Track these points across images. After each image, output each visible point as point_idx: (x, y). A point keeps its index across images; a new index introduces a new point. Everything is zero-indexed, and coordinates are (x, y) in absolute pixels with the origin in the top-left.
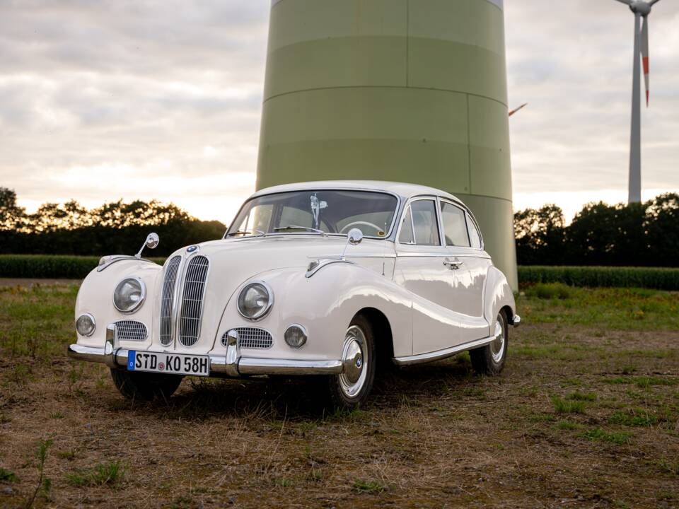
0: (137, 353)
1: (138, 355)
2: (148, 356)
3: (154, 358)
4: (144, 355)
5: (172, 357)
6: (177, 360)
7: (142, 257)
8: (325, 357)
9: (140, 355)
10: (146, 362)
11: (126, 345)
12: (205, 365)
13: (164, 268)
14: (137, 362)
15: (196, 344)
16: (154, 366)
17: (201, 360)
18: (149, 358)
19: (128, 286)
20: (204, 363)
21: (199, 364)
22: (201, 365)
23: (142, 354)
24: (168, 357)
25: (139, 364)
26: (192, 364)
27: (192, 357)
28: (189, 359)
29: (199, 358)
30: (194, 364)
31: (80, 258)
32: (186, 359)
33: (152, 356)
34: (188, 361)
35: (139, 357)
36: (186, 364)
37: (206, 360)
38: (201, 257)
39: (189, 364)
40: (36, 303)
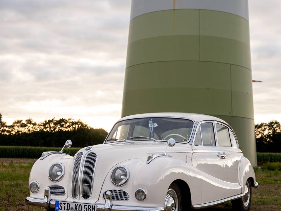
0: (60, 202)
1: (60, 203)
2: (65, 204)
3: (68, 205)
4: (64, 203)
5: (77, 205)
6: (80, 206)
7: (63, 152)
8: (155, 205)
9: (62, 204)
10: (64, 207)
11: (55, 198)
12: (94, 209)
13: (74, 158)
14: (60, 207)
15: (90, 198)
16: (68, 209)
17: (92, 206)
18: (66, 205)
19: (56, 167)
20: (93, 208)
21: (91, 209)
22: (92, 209)
23: (63, 203)
24: (75, 205)
25: (61, 208)
26: (88, 208)
27: (88, 205)
28: (86, 205)
29: (91, 205)
30: (89, 208)
31: (33, 147)
32: (85, 206)
33: (68, 204)
34: (86, 207)
35: (61, 204)
36: (84, 208)
37: (95, 206)
38: (92, 153)
39: (86, 208)
40: (11, 172)
